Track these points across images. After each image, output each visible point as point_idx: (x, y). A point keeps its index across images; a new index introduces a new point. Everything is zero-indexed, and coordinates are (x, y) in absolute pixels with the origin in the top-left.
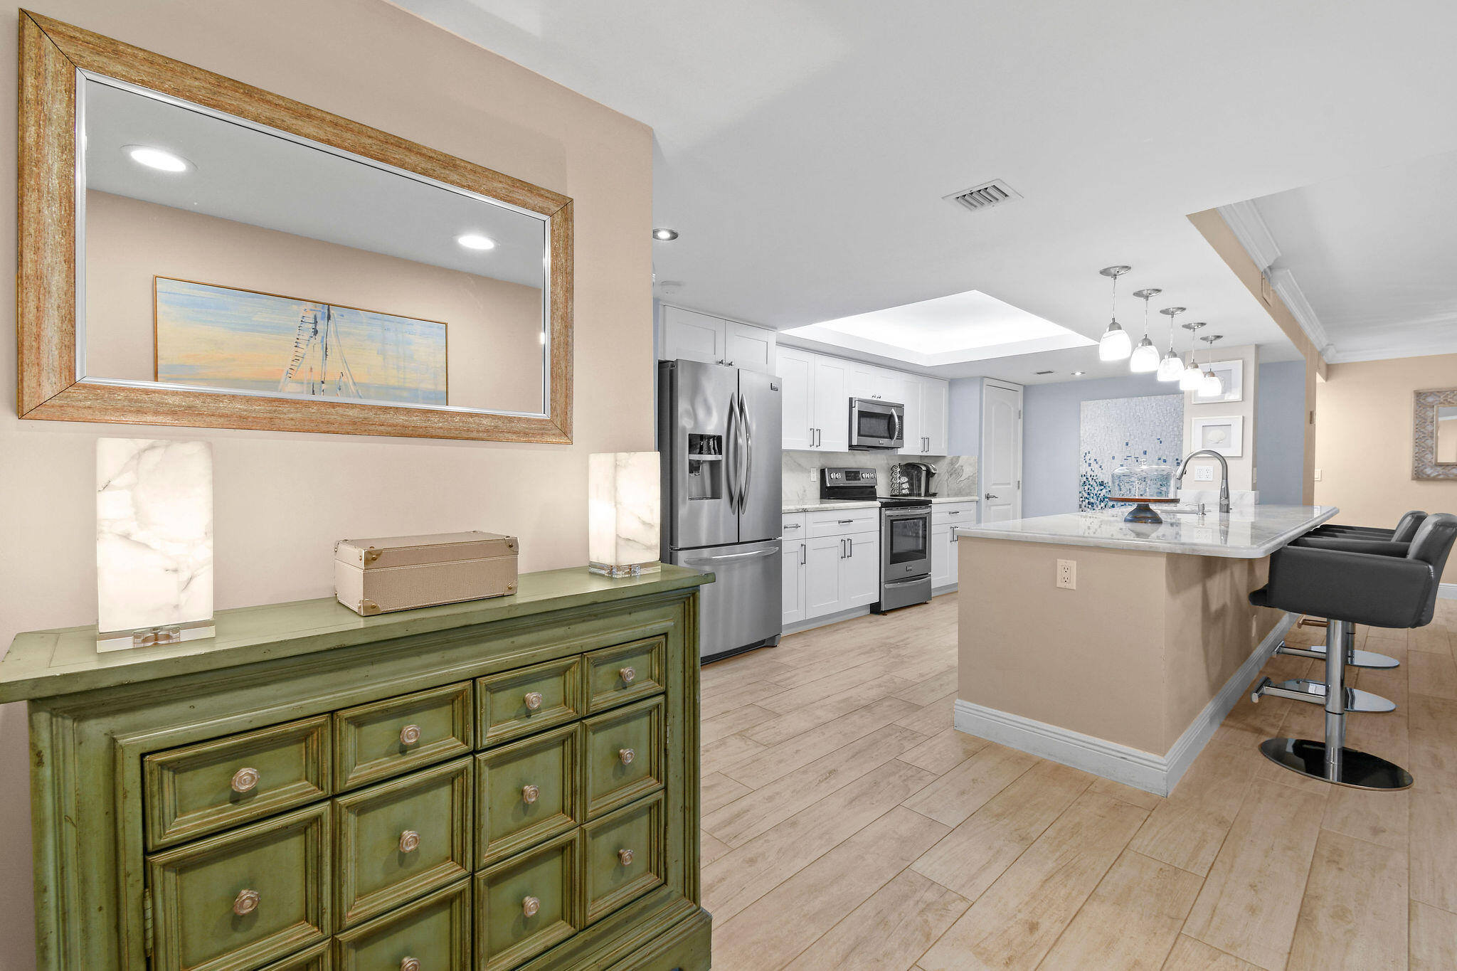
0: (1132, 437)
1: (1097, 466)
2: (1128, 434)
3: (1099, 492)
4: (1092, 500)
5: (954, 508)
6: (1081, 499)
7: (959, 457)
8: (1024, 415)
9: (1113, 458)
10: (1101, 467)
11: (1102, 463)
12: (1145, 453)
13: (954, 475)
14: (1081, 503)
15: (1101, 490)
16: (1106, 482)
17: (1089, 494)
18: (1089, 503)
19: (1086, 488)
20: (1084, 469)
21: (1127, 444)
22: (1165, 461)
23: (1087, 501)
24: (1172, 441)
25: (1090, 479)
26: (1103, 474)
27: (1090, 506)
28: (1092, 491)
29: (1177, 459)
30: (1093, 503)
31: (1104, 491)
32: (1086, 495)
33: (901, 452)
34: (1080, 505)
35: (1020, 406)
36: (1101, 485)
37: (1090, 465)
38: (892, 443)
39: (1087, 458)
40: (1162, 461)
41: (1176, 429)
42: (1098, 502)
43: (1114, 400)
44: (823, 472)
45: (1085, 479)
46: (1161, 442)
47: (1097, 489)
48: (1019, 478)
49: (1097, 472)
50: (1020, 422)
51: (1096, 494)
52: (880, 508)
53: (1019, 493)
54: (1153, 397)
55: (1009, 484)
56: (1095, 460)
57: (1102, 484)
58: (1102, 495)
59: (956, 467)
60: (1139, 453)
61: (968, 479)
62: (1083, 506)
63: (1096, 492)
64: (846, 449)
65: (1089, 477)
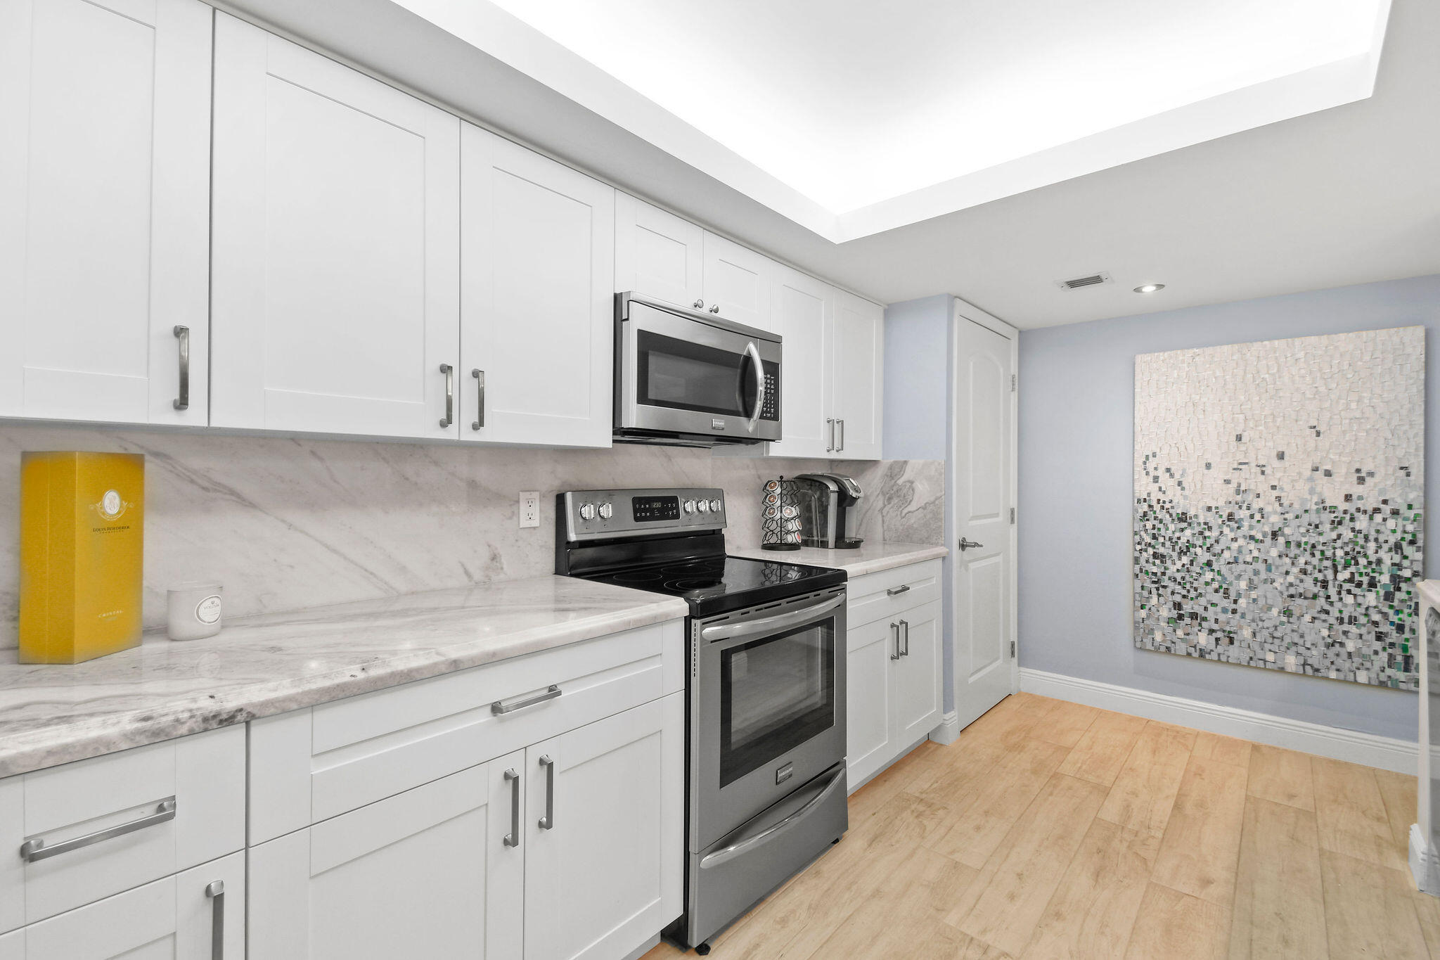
0: (1251, 424)
1: (1172, 482)
2: (1242, 416)
3: (1177, 534)
4: (1161, 550)
5: (895, 581)
6: (1138, 547)
7: (906, 462)
8: (1020, 383)
9: (1208, 466)
10: (1180, 484)
11: (1182, 475)
12: (1281, 456)
13: (895, 501)
14: (1137, 554)
15: (1182, 530)
16: (1192, 513)
17: (1154, 537)
18: (1155, 555)
19: (1149, 525)
20: (1144, 486)
21: (1239, 438)
22: (1328, 474)
23: (1151, 551)
24: (1344, 432)
25: (1157, 507)
26: (1185, 497)
27: (1158, 562)
28: (1163, 532)
29: (1358, 471)
30: (1163, 556)
31: (1188, 532)
32: (1148, 539)
33: (776, 450)
34: (1136, 560)
35: (1014, 370)
36: (1180, 520)
37: (1156, 479)
38: (749, 426)
39: (1150, 466)
40: (1320, 474)
41: (1353, 405)
42: (1175, 555)
43: (1209, 350)
44: (560, 500)
45: (1145, 507)
46: (1318, 434)
47: (1172, 527)
48: (1013, 503)
49: (1173, 493)
50: (1014, 397)
51: (1170, 539)
52: (688, 621)
53: (1013, 530)
54: (1297, 341)
55: (997, 515)
56: (1168, 470)
57: (1183, 518)
58: (1184, 540)
59: (900, 482)
60: (1266, 455)
61: (924, 508)
62: (1142, 561)
63: (1169, 533)
64: (604, 438)
65: (1154, 503)
